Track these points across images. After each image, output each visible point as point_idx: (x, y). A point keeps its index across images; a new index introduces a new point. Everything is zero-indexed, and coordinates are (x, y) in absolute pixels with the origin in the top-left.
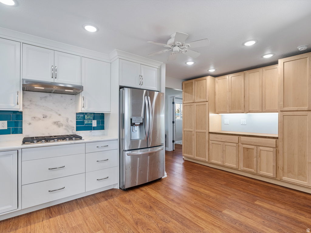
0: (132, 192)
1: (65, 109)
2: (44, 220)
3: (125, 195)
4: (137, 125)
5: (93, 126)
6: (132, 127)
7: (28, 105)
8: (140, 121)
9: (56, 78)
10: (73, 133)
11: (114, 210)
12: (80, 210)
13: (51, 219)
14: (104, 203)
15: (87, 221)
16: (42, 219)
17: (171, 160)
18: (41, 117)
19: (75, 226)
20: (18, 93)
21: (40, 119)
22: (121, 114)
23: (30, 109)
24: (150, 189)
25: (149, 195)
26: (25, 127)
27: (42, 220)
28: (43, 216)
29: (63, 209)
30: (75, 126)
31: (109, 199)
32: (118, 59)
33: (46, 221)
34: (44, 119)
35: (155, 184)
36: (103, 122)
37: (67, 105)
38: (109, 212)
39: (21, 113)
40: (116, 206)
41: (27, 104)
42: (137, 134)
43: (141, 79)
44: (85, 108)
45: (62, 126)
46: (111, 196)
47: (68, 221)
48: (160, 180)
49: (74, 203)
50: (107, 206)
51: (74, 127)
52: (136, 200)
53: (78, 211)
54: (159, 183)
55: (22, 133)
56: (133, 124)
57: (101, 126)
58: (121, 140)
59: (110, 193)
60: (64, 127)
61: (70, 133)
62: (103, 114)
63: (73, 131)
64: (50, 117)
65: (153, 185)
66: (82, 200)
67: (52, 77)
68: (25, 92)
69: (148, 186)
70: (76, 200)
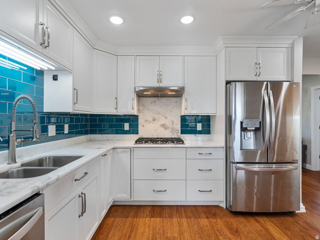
0: (242, 219)
1: (171, 112)
2: (147, 217)
3: (231, 220)
4: (250, 131)
5: (198, 129)
6: (243, 132)
7: (142, 110)
8: (255, 124)
9: (161, 82)
10: (178, 136)
11: (214, 235)
12: (179, 219)
13: (152, 219)
14: (204, 222)
15: (182, 236)
16: (146, 215)
17: (316, 186)
18: (151, 119)
19: (169, 237)
20: (133, 99)
21: (150, 122)
22: (228, 116)
23: (143, 112)
24: (272, 224)
25: (269, 232)
26: (140, 128)
27: (145, 217)
28: (147, 212)
29: (164, 212)
30: (180, 129)
31: (211, 218)
32: (224, 49)
33: (148, 219)
34: (153, 121)
35: (282, 218)
36: (209, 126)
37: (172, 108)
38: (208, 236)
39: (137, 116)
40: (218, 230)
41: (141, 108)
42: (250, 142)
43: (258, 68)
44: (188, 110)
45: (168, 128)
46: (214, 214)
47: (165, 227)
48: (291, 214)
49: (175, 209)
50: (207, 226)
51: (178, 130)
52: (246, 233)
53: (176, 220)
54: (289, 219)
55: (138, 133)
56: (244, 129)
57: (207, 130)
58: (228, 149)
59: (213, 210)
60: (170, 130)
61: (175, 136)
62: (209, 116)
63: (178, 134)
64: (158, 120)
65: (278, 218)
66: (183, 209)
67: (158, 82)
68: (140, 98)
69: (269, 218)
70: (177, 206)
